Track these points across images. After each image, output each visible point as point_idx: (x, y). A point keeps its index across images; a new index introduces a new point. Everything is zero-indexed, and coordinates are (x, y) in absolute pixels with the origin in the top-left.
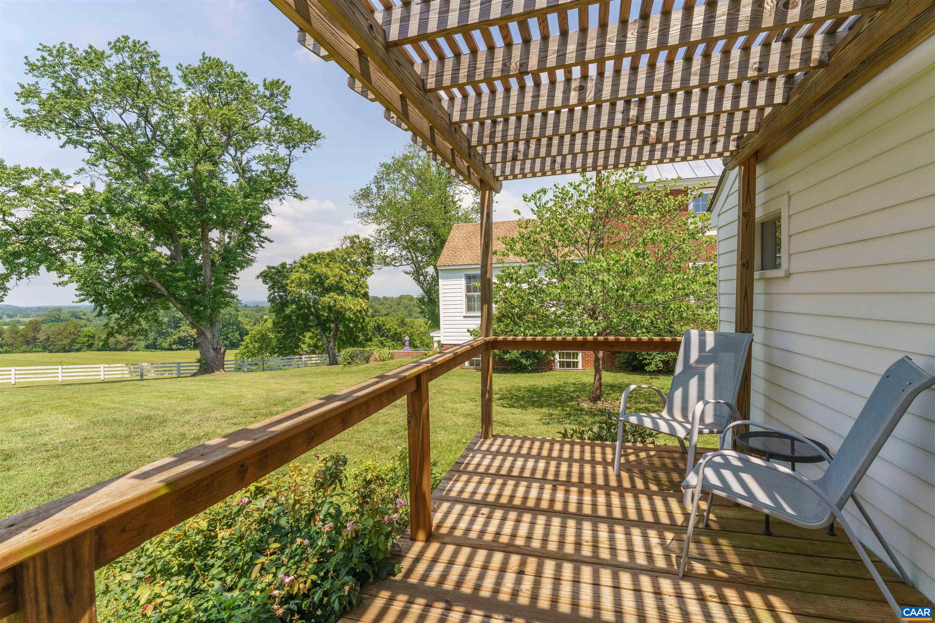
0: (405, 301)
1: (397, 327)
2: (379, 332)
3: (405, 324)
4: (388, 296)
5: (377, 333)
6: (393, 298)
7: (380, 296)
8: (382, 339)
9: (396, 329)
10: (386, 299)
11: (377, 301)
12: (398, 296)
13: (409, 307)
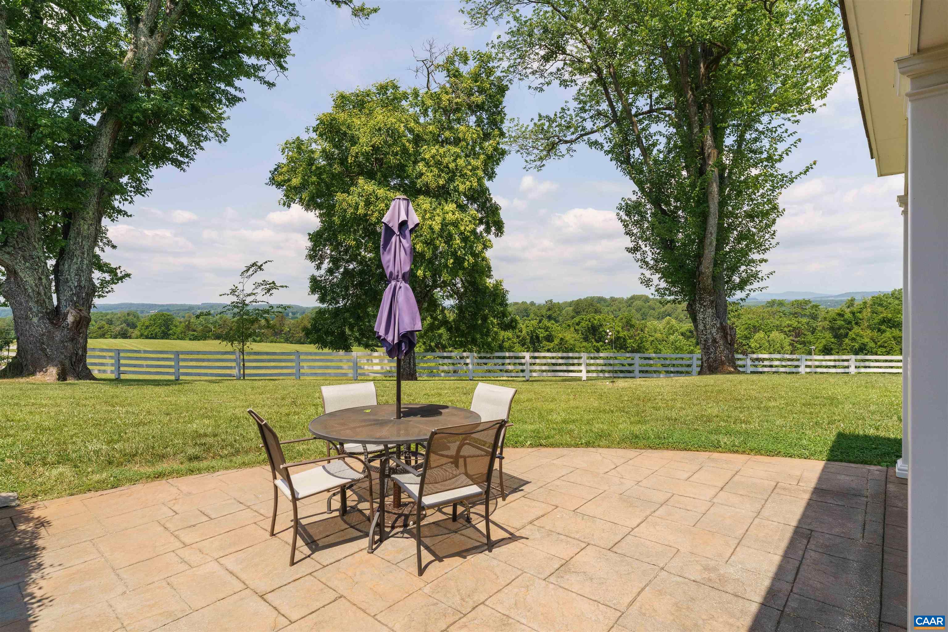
0: (638, 303)
1: (620, 329)
2: (595, 335)
3: (632, 326)
4: (616, 296)
5: (591, 337)
6: (623, 299)
7: (607, 297)
8: (598, 344)
9: (618, 332)
10: (613, 299)
11: (603, 303)
12: (629, 296)
13: (643, 310)
